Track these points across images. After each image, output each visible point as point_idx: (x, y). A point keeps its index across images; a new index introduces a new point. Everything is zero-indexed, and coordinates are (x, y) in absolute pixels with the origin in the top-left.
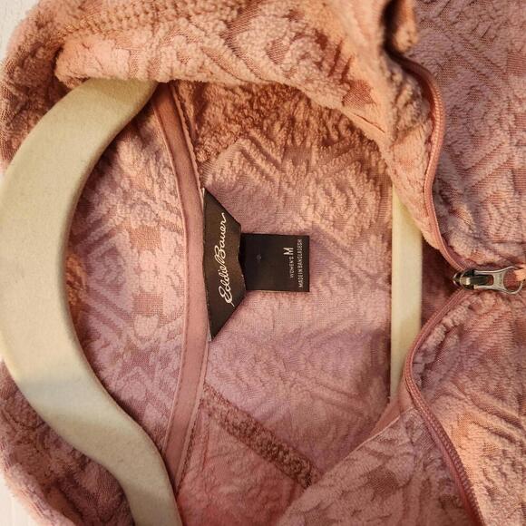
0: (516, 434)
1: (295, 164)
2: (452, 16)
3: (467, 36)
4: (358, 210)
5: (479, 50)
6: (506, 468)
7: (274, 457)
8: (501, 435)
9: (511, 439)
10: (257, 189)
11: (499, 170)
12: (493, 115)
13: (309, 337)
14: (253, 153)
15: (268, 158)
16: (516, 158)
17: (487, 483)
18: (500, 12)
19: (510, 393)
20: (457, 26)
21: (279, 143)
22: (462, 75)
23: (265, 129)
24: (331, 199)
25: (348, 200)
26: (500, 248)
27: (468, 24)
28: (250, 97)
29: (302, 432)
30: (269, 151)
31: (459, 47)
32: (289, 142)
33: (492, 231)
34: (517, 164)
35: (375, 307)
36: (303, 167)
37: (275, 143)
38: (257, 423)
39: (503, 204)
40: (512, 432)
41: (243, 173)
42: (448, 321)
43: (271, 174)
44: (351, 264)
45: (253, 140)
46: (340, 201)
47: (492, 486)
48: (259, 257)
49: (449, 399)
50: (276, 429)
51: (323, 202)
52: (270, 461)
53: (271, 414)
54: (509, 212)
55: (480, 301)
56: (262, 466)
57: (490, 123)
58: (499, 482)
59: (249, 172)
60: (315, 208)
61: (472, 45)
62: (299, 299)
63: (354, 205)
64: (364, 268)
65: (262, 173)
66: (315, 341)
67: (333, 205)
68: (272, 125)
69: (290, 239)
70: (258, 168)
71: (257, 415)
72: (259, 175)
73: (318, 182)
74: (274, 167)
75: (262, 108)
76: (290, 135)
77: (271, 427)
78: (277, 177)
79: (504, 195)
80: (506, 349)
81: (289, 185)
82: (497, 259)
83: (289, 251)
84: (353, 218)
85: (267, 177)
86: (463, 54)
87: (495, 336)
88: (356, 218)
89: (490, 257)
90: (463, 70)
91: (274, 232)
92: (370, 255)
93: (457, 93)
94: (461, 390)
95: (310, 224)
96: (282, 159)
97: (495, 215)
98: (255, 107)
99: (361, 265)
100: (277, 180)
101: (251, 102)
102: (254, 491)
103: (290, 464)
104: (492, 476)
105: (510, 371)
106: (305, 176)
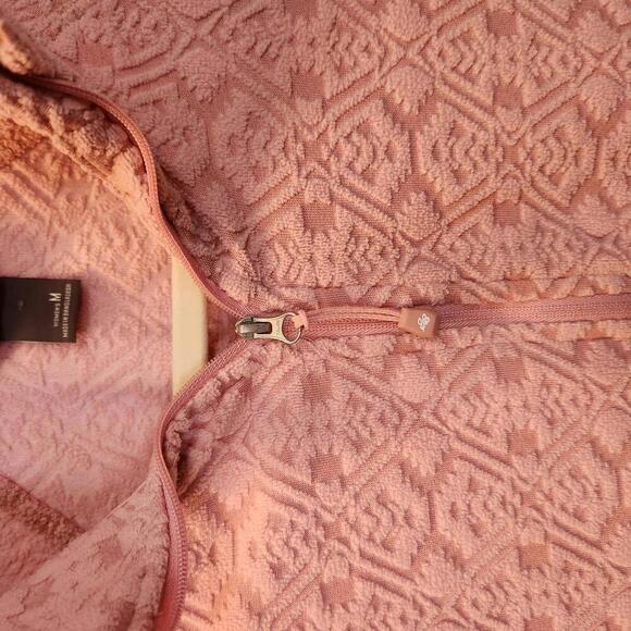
0: (308, 503)
1: (69, 199)
2: (223, 33)
3: (242, 56)
4: (141, 252)
5: (258, 71)
6: (295, 542)
7: (43, 529)
8: (288, 503)
9: (301, 509)
10: (22, 229)
11: (286, 205)
12: (277, 143)
13: (91, 395)
14: (18, 188)
15: (37, 194)
16: (306, 192)
17: (270, 559)
18: (282, 29)
19: (300, 457)
20: (231, 45)
21: (52, 177)
22: (239, 99)
23: (32, 161)
24: (108, 238)
25: (128, 240)
26: (287, 293)
27: (243, 43)
28: (11, 126)
29: (76, 501)
30: (40, 186)
31: (233, 69)
32: (66, 176)
33: (280, 274)
34: (308, 198)
35: (162, 360)
36: (80, 204)
37: (47, 176)
38: (21, 489)
39: (291, 244)
40: (302, 500)
41: (7, 210)
42: (223, 374)
43: (41, 212)
44: (141, 313)
45: (17, 174)
46: (119, 241)
47: (276, 562)
48: (21, 304)
49: (239, 464)
50: (47, 497)
51: (97, 241)
52: (39, 533)
53: (39, 479)
54: (298, 252)
55: (264, 352)
56: (27, 539)
57: (273, 153)
58: (287, 558)
59: (13, 210)
60: (89, 250)
61: (249, 65)
62: (72, 351)
63: (136, 246)
64: (157, 317)
65: (30, 210)
66: (98, 398)
67: (110, 246)
68: (42, 157)
69: (57, 284)
70: (25, 205)
71: (22, 481)
72: (25, 212)
73: (95, 219)
74: (44, 205)
75: (24, 138)
76: (66, 169)
77: (40, 494)
78: (47, 215)
79: (293, 234)
80: (295, 406)
81: (61, 224)
82: (282, 305)
83: (56, 297)
84: (135, 261)
85: (36, 215)
86: (239, 75)
87: (283, 391)
88: (139, 260)
89: (273, 302)
90: (240, 94)
91: (43, 276)
92: (164, 303)
93: (234, 119)
94: (252, 453)
95: (85, 267)
96: (56, 196)
97: (283, 256)
98: (16, 137)
99: (152, 314)
100: (47, 218)
101: (12, 132)
102: (14, 566)
103: (60, 537)
104: (276, 550)
105: (300, 432)
106: (81, 214)
